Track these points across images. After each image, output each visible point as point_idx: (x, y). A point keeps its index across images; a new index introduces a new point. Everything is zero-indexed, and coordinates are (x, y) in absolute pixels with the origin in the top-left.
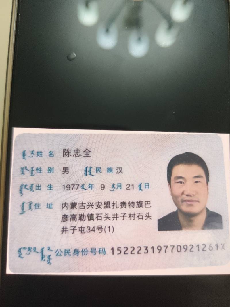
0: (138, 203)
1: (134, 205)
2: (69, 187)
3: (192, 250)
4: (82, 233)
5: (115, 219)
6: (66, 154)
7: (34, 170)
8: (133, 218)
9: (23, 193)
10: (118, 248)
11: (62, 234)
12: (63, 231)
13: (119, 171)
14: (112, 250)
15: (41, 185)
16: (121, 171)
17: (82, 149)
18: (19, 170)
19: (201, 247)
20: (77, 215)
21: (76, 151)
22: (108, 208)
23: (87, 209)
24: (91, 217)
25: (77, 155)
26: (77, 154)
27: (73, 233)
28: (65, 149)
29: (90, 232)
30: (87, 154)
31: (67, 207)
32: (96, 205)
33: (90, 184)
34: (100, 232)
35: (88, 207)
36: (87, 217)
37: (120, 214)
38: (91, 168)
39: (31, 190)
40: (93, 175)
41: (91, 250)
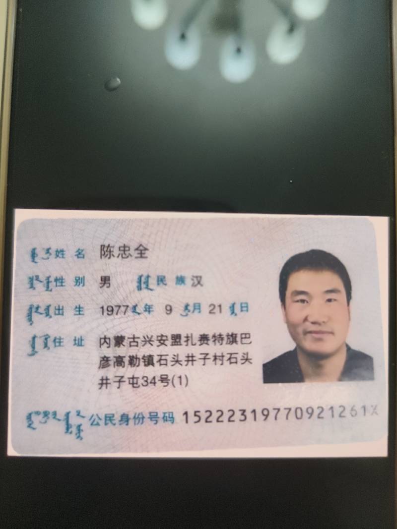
0: (229, 337)
1: (222, 339)
2: (111, 310)
3: (321, 416)
4: (134, 387)
5: (190, 363)
6: (106, 253)
7: (51, 282)
8: (221, 362)
9: (33, 319)
10: (196, 412)
11: (100, 388)
12: (102, 384)
13: (196, 282)
14: (185, 416)
15: (63, 307)
16: (199, 283)
17: (134, 246)
18: (26, 281)
19: (337, 411)
20: (124, 357)
21: (122, 249)
22: (177, 345)
23: (142, 347)
24: (149, 361)
25: (124, 256)
26: (125, 254)
27: (119, 388)
28: (104, 246)
29: (147, 385)
30: (141, 254)
31: (107, 343)
32: (158, 340)
33: (146, 305)
34: (165, 386)
35: (143, 343)
36: (143, 360)
37: (198, 356)
38: (148, 277)
39: (47, 314)
40: (151, 290)
41: (150, 415)
